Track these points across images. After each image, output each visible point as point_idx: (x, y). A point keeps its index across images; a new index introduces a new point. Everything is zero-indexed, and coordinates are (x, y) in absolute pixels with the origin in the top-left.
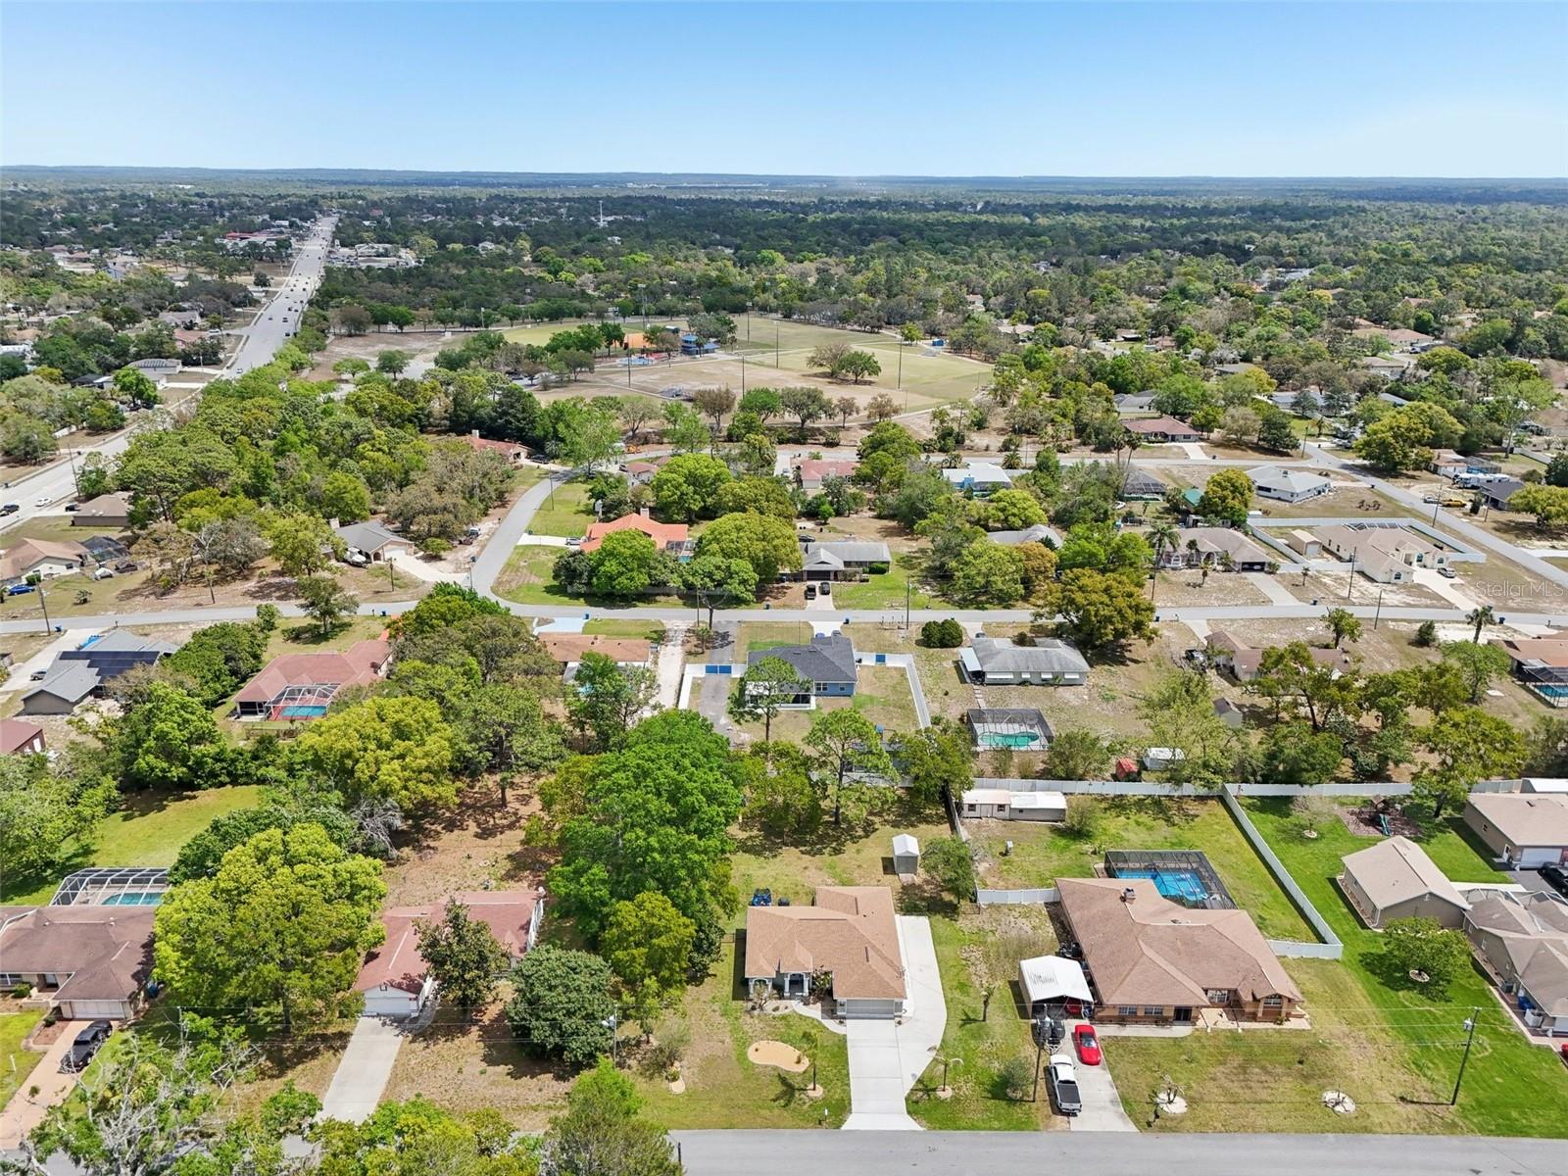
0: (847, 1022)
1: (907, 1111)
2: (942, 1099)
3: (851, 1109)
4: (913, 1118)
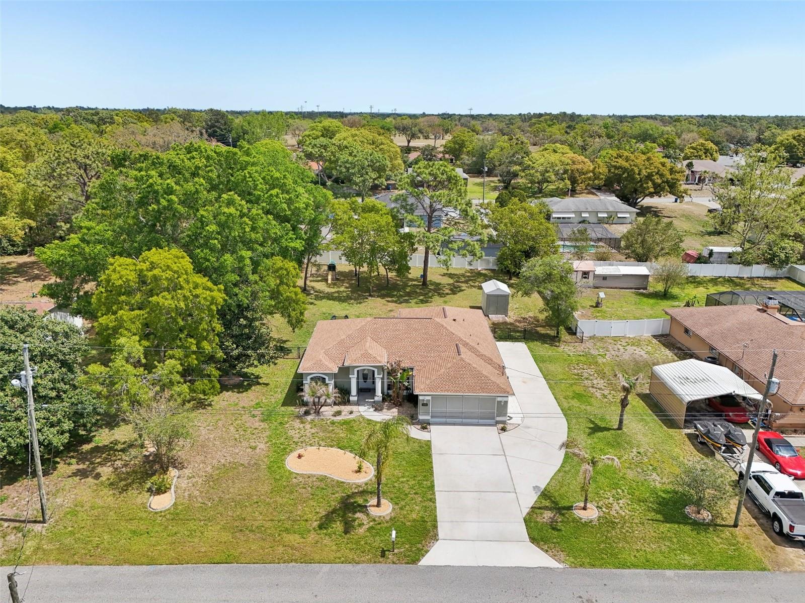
0: (432, 428)
1: (530, 538)
2: (583, 521)
3: (436, 535)
4: (542, 549)
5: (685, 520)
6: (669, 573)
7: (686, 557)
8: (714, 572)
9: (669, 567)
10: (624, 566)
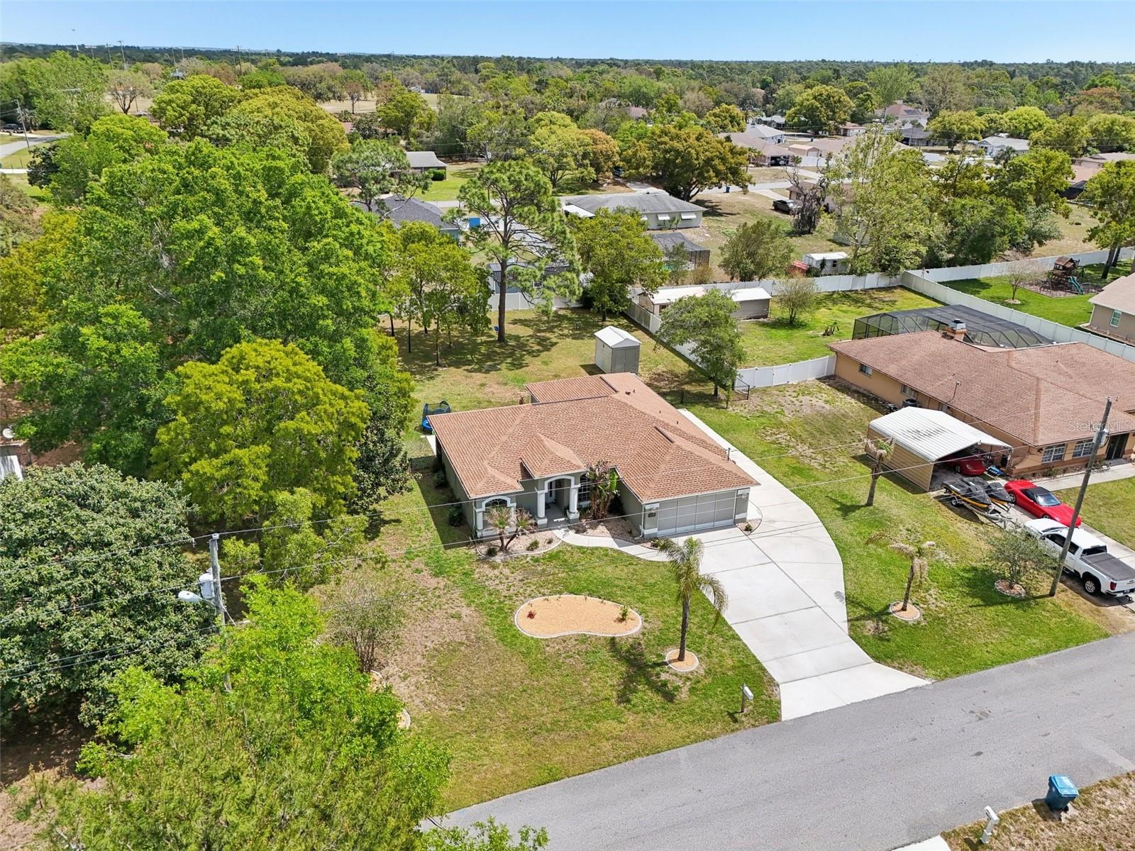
1: (872, 657)
2: (910, 623)
3: (771, 680)
4: (894, 667)
5: (1002, 599)
6: (1031, 662)
7: (1034, 641)
8: (1068, 650)
9: (1027, 655)
10: (984, 666)
